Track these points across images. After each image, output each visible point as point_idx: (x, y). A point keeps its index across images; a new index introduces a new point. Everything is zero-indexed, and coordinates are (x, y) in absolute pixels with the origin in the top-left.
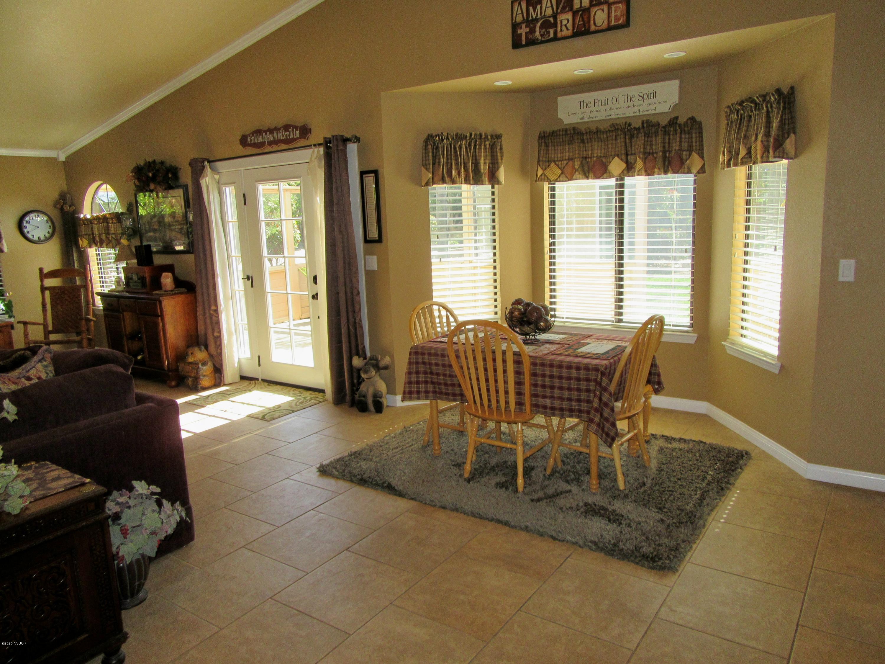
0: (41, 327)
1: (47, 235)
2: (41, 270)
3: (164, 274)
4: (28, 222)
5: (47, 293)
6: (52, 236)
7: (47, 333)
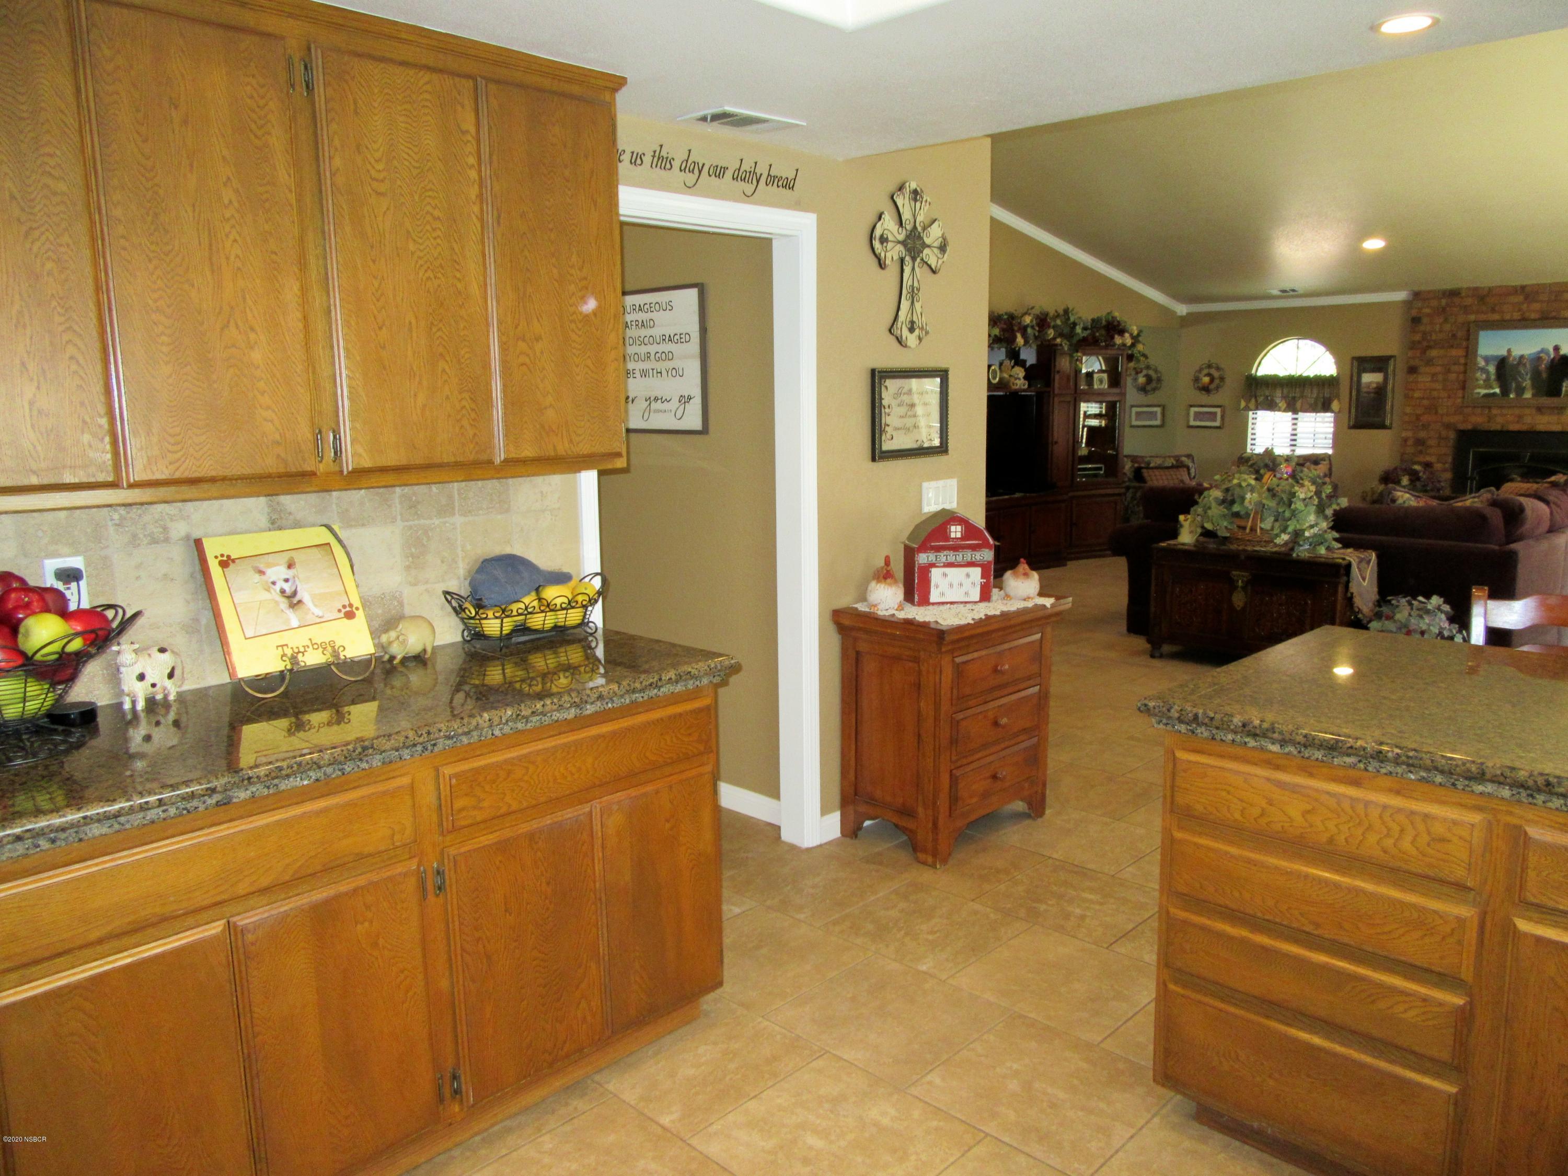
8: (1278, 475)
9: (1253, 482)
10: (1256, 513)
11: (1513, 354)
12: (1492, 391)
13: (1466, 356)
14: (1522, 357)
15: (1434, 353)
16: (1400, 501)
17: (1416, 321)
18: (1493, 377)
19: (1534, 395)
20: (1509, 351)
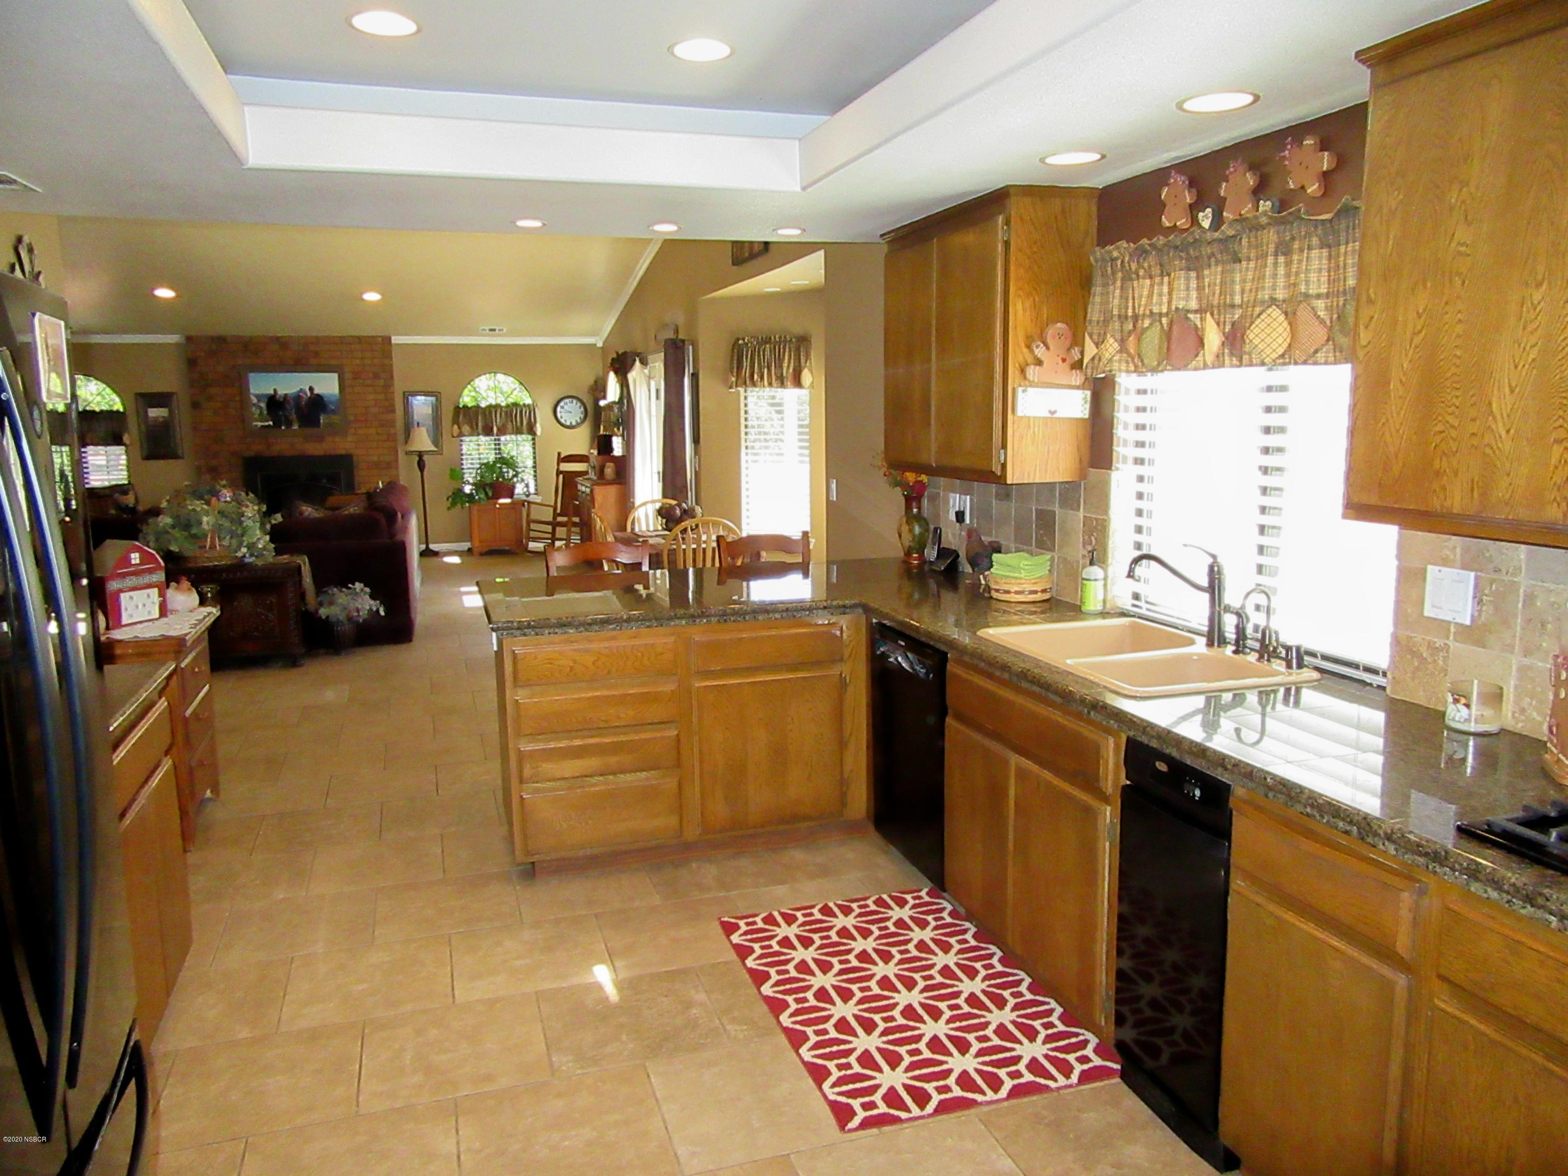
0: (551, 510)
1: (579, 421)
2: (559, 454)
3: (608, 464)
4: (562, 407)
5: (561, 477)
6: (583, 420)
7: (556, 515)
8: (223, 499)
9: (205, 507)
10: (213, 532)
11: (278, 393)
12: (267, 424)
13: (241, 394)
14: (286, 395)
15: (213, 391)
16: (307, 513)
17: (192, 363)
19: (300, 427)
20: (275, 390)
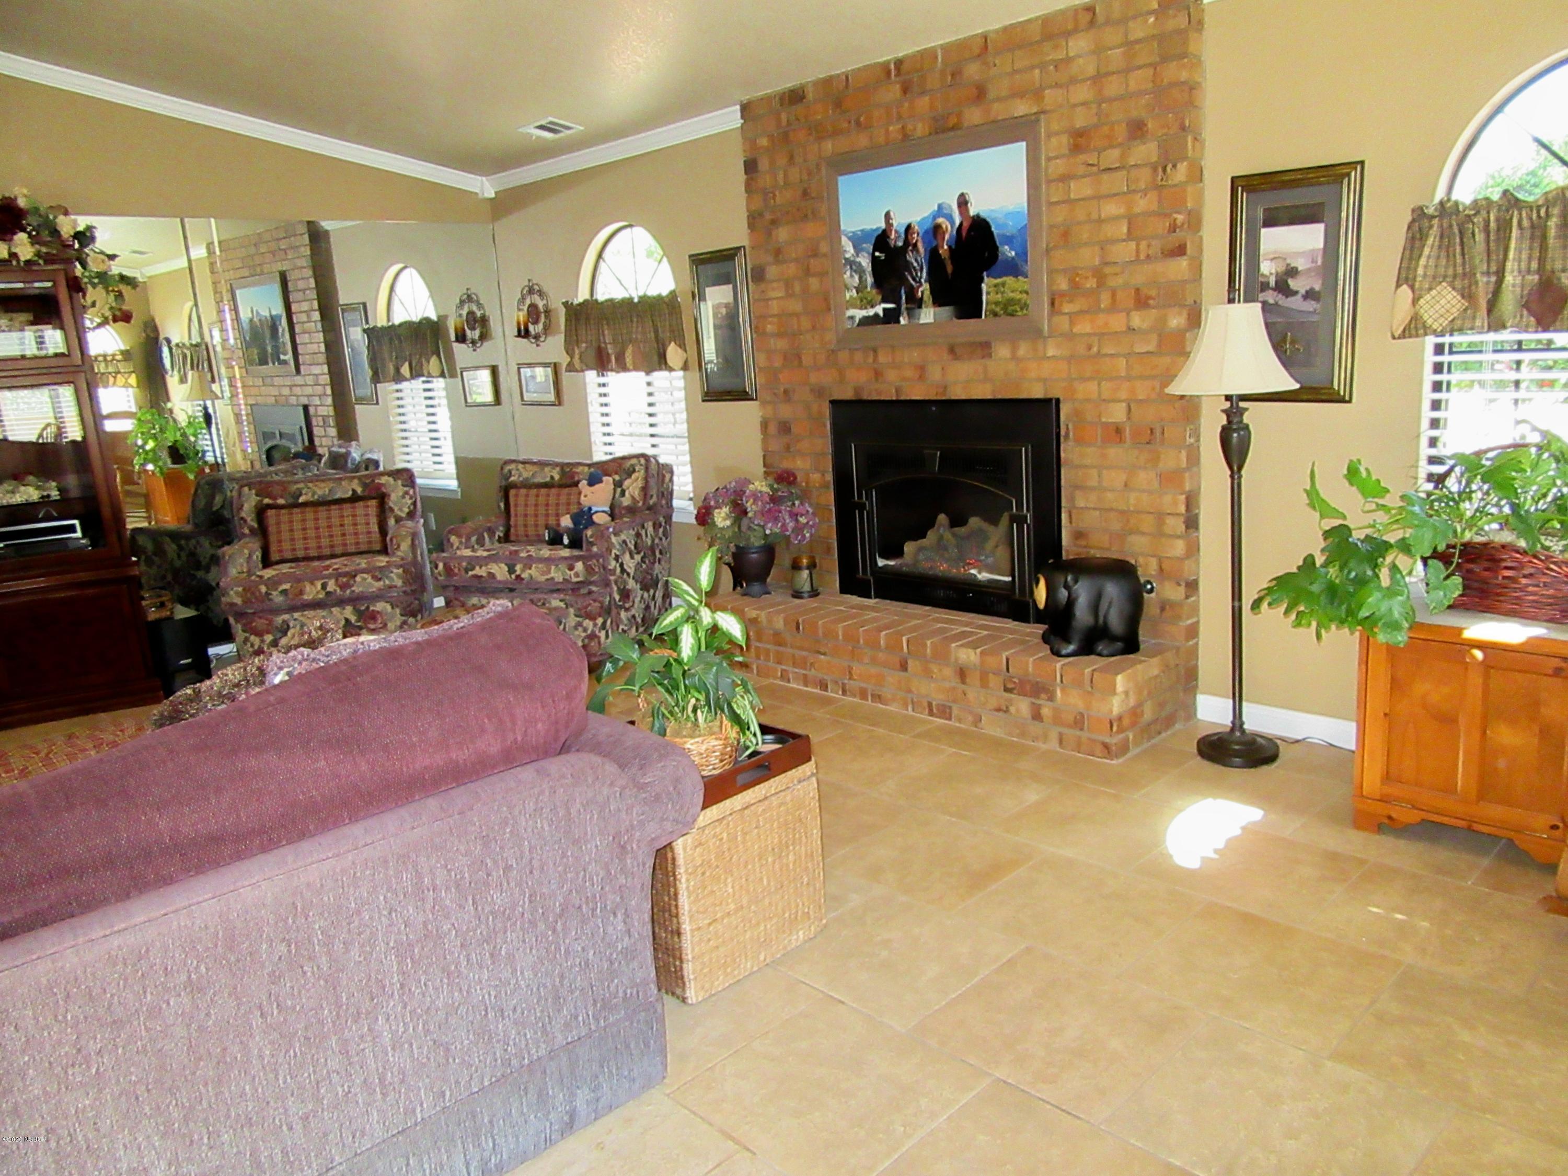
11: (895, 223)
12: (871, 312)
13: (826, 236)
15: (783, 234)
18: (870, 280)
19: (938, 315)
20: (887, 216)
